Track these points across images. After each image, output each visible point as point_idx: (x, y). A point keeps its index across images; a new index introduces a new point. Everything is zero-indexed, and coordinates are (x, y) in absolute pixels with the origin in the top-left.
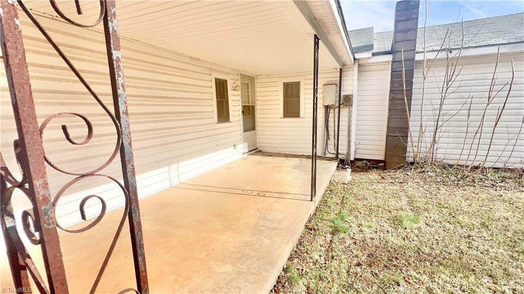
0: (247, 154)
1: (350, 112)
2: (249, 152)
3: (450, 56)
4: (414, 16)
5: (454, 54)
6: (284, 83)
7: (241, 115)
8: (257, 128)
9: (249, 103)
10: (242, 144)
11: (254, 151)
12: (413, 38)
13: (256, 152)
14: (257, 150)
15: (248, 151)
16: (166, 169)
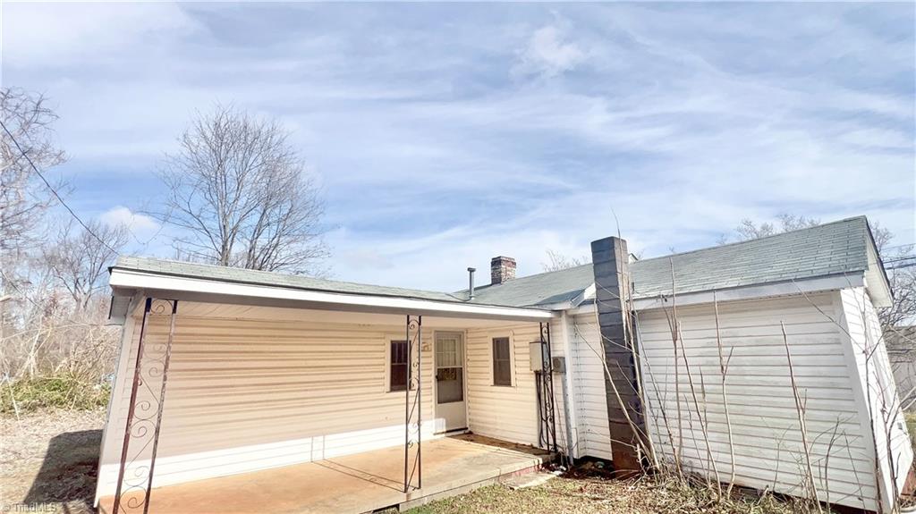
0: (444, 435)
1: (564, 382)
2: (448, 432)
3: (666, 305)
4: (611, 258)
5: (670, 303)
6: (494, 339)
7: (433, 381)
8: (466, 397)
9: (455, 364)
10: (434, 421)
11: (462, 432)
12: (615, 284)
13: (465, 434)
14: (467, 431)
15: (445, 430)
16: (309, 440)
